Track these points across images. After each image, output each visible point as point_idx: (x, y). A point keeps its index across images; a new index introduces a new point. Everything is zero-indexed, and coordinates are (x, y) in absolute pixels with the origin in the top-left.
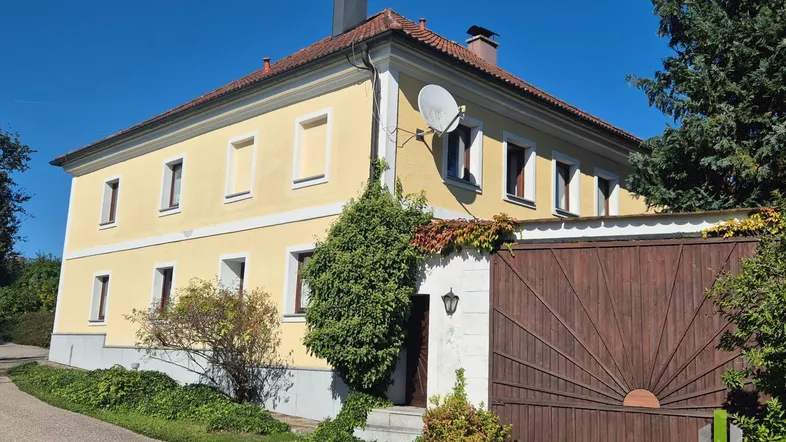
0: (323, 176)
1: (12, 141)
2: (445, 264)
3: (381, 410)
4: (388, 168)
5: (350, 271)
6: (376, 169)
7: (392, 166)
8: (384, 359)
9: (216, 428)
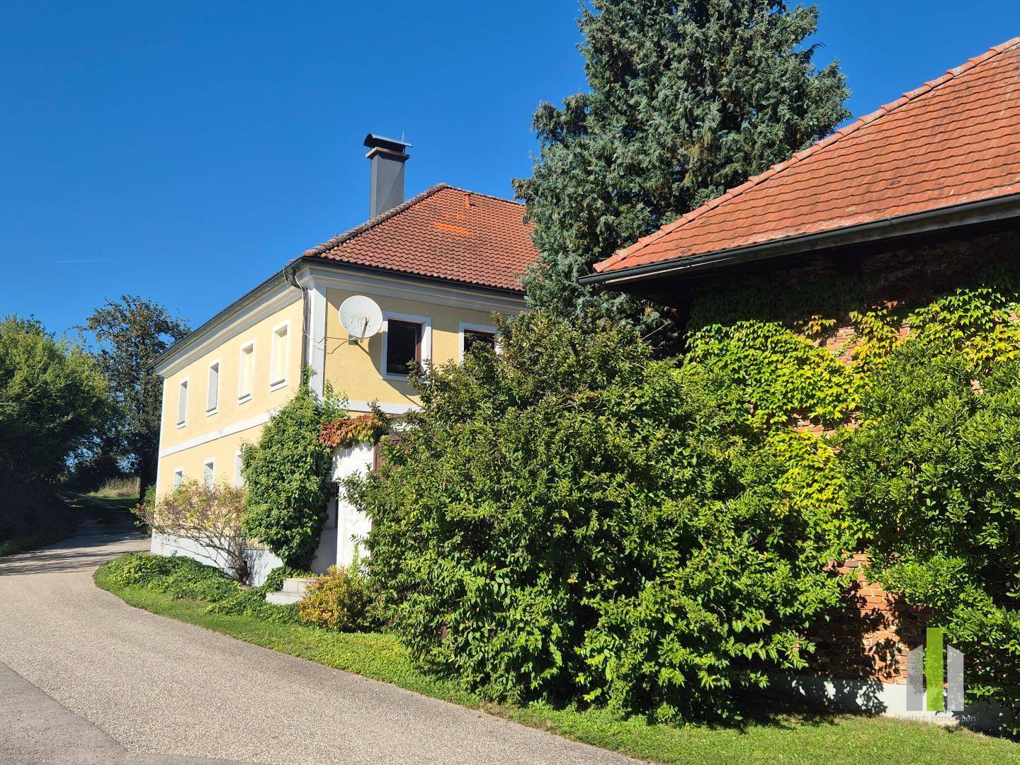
0: (283, 381)
1: (182, 328)
2: (349, 455)
3: (299, 579)
4: (315, 373)
5: (263, 466)
6: (306, 374)
7: (320, 371)
8: (293, 538)
9: (178, 598)
